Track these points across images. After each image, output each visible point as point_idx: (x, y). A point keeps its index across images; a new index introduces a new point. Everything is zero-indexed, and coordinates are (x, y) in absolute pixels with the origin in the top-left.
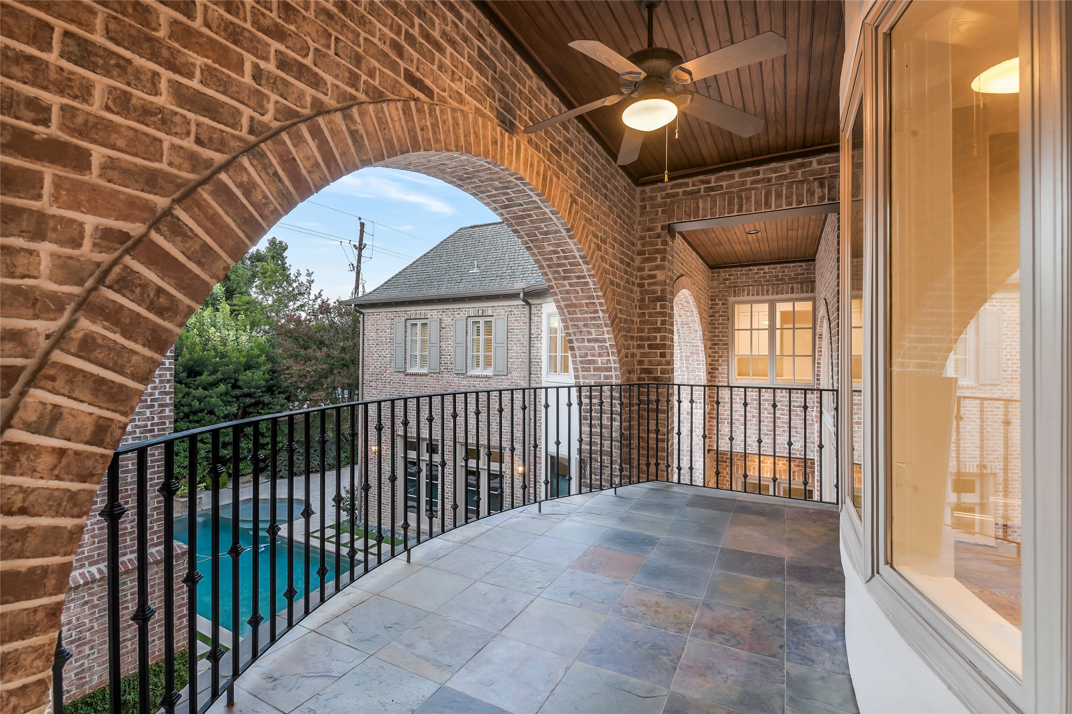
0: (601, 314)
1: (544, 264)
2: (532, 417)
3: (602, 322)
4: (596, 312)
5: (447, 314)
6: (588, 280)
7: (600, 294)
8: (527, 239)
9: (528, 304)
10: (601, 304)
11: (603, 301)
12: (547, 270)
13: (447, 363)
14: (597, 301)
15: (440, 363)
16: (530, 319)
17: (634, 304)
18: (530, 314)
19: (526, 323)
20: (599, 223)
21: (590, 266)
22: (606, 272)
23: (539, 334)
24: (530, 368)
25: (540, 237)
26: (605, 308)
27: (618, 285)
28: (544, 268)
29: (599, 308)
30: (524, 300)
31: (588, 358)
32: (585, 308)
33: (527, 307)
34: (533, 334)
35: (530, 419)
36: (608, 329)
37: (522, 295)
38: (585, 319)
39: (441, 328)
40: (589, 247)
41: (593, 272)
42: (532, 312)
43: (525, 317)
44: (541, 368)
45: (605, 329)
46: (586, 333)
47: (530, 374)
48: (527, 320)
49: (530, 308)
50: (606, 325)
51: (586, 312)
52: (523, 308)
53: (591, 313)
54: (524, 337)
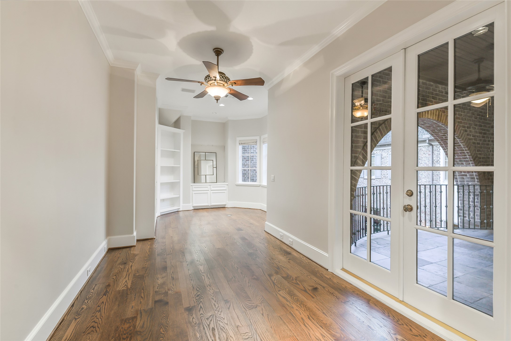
0: (468, 157)
1: (439, 139)
2: (434, 202)
3: (469, 159)
4: (466, 155)
5: (384, 152)
6: (460, 144)
7: (467, 149)
8: (431, 132)
9: (431, 145)
10: (467, 153)
11: (468, 151)
12: (440, 141)
13: (385, 174)
14: (465, 152)
15: (381, 174)
16: (433, 153)
17: (489, 150)
18: (433, 150)
19: (430, 154)
20: (466, 121)
21: (461, 139)
22: (470, 139)
23: (438, 160)
24: (433, 177)
25: (437, 131)
26: (470, 154)
27: (479, 144)
28: (439, 141)
29: (467, 154)
30: (429, 144)
31: (462, 174)
32: (460, 154)
33: (431, 147)
34: (434, 160)
35: (433, 203)
36: (472, 162)
37: (427, 141)
38: (459, 158)
39: (382, 158)
40: (460, 132)
41: (462, 141)
42: (434, 149)
43: (430, 152)
44: (440, 177)
45: (470, 162)
46: (461, 164)
47: (433, 180)
48: (431, 153)
49: (433, 147)
50: (471, 161)
51: (460, 156)
52: (428, 147)
53: (463, 156)
54: (429, 162)
